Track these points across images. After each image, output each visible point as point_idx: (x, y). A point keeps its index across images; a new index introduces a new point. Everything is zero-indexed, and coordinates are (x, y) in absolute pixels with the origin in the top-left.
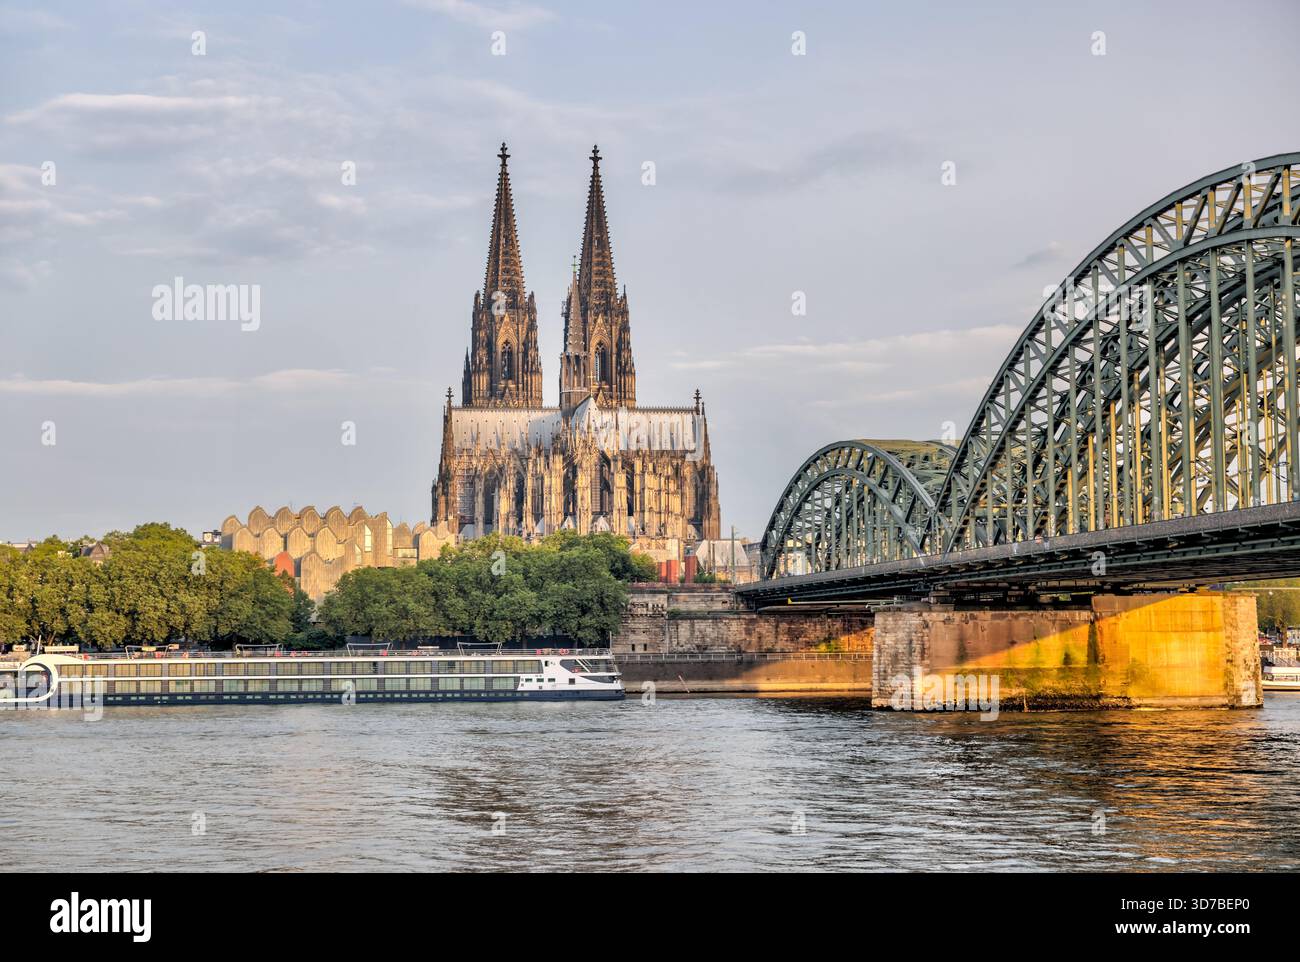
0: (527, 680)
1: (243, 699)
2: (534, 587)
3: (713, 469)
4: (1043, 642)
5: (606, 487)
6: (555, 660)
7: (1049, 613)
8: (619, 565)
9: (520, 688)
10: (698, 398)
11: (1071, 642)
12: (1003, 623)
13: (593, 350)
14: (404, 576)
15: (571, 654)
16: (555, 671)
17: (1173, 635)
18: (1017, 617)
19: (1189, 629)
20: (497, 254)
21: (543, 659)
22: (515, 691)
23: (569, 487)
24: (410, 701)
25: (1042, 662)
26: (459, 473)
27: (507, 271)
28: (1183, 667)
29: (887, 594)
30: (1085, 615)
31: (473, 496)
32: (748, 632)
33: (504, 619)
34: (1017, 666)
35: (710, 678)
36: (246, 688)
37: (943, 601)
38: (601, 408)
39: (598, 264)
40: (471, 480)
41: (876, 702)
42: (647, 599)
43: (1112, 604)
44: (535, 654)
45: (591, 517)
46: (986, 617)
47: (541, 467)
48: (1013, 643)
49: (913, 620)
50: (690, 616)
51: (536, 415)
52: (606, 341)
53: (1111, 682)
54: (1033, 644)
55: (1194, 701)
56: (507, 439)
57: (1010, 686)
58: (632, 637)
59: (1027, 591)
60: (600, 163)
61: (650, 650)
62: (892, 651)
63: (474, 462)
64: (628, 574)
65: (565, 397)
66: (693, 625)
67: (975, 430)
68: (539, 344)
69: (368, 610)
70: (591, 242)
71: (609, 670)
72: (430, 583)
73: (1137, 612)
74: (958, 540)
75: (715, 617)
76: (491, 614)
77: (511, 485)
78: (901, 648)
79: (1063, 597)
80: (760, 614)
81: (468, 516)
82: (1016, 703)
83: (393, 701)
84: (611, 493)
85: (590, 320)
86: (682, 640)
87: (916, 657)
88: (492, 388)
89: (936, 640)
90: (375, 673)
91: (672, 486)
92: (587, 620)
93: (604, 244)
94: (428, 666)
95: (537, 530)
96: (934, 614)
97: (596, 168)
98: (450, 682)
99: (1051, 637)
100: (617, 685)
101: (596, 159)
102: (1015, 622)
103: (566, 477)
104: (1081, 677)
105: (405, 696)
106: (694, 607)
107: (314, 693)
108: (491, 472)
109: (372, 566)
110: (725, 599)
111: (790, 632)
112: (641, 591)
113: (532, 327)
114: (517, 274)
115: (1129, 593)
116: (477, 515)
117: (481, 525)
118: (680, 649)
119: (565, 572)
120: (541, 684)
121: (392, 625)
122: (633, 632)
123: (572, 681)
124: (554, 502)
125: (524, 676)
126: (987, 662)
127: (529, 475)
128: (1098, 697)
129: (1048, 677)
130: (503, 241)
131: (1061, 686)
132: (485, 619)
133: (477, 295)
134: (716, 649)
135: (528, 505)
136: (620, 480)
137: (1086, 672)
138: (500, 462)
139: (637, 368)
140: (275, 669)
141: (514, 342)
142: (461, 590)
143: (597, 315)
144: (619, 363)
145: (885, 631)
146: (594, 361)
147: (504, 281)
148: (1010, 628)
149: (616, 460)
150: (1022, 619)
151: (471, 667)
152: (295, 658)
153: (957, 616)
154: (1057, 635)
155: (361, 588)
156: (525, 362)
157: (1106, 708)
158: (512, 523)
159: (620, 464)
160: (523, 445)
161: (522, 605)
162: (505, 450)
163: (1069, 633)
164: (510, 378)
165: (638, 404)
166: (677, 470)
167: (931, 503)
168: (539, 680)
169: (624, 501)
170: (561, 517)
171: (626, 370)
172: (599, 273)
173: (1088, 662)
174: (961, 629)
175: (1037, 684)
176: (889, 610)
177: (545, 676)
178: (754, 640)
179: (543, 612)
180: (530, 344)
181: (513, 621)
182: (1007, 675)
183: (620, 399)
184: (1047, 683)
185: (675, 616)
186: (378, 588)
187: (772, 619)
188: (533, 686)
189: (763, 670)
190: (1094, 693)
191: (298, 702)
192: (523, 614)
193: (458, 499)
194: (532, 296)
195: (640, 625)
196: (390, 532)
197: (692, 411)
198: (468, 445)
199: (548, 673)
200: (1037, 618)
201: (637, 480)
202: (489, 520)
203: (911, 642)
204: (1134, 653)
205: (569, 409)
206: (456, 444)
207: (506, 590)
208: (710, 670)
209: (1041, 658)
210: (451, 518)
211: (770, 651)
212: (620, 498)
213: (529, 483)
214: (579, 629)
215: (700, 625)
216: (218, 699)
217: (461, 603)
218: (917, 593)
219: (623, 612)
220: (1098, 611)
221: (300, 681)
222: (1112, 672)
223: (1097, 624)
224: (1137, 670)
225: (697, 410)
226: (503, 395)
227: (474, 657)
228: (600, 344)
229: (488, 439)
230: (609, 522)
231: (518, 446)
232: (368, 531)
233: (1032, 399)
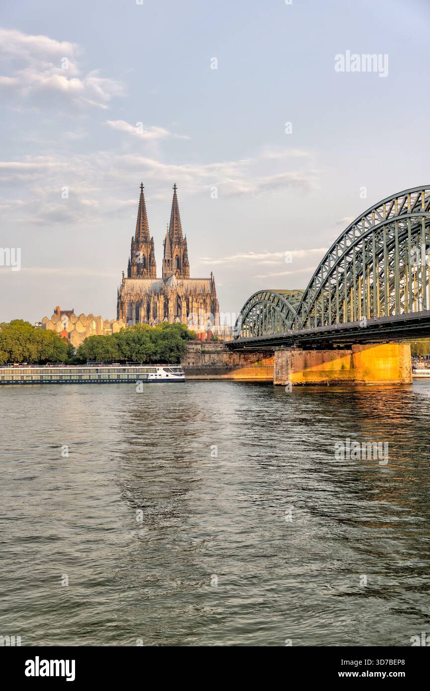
0: (151, 375)
1: (50, 382)
2: (153, 342)
3: (217, 300)
4: (334, 362)
5: (179, 307)
6: (161, 368)
7: (337, 351)
8: (184, 334)
9: (149, 378)
10: (212, 275)
11: (344, 361)
12: (320, 354)
13: (174, 257)
14: (107, 338)
15: (167, 366)
16: (161, 372)
17: (381, 358)
18: (325, 353)
19: (386, 356)
20: (140, 223)
21: (157, 368)
22: (147, 379)
23: (166, 307)
24: (110, 383)
25: (334, 368)
26: (127, 301)
27: (143, 229)
28: (384, 369)
29: (279, 345)
30: (349, 351)
31: (131, 310)
32: (230, 358)
33: (143, 353)
34: (325, 370)
35: (216, 374)
36: (51, 378)
37: (299, 347)
38: (177, 278)
39: (176, 227)
40: (131, 305)
41: (275, 383)
42: (194, 346)
43: (359, 348)
44: (154, 366)
45: (174, 317)
46: (314, 352)
47: (156, 300)
48: (324, 361)
49: (288, 353)
50: (209, 353)
51: (154, 281)
52: (179, 254)
53: (358, 375)
54: (331, 362)
55: (388, 382)
56: (144, 289)
57: (322, 376)
58: (188, 360)
59: (329, 343)
60: (176, 190)
61: (195, 365)
62: (281, 365)
63: (132, 298)
64: (187, 338)
65: (164, 275)
66: (210, 356)
67: (311, 286)
68: (155, 255)
69: (94, 350)
70: (173, 219)
71: (180, 372)
72: (117, 341)
73: (367, 351)
74: (304, 325)
75: (218, 353)
76: (138, 352)
77: (145, 306)
78: (284, 363)
79: (341, 345)
80: (234, 352)
81: (130, 317)
82: (325, 383)
83: (104, 383)
84: (181, 309)
85: (173, 247)
86: (206, 361)
87: (289, 367)
88: (138, 271)
89: (296, 361)
90: (97, 373)
91: (203, 306)
92: (172, 354)
93: (178, 219)
94: (116, 370)
95: (155, 322)
96: (296, 352)
97: (175, 192)
98: (124, 376)
99: (337, 360)
100: (183, 377)
101: (175, 189)
102: (324, 354)
103: (165, 303)
104: (348, 373)
105: (108, 381)
106: (211, 349)
107: (76, 380)
108: (138, 301)
109: (96, 335)
110: (221, 346)
111: (244, 358)
112: (192, 344)
113: (152, 249)
114: (147, 230)
115: (365, 344)
116: (133, 317)
117: (134, 320)
118: (206, 364)
119: (164, 337)
120: (156, 377)
121: (103, 356)
122: (189, 358)
123: (167, 376)
124: (161, 312)
125: (150, 374)
126: (314, 369)
127: (152, 303)
128: (354, 381)
129: (336, 373)
130: (142, 218)
131: (341, 377)
132: (136, 353)
133: (133, 238)
134: (218, 364)
135: (151, 313)
136: (184, 304)
137: (350, 371)
138: (141, 298)
139: (190, 264)
140: (61, 372)
141: (146, 255)
142: (128, 343)
143: (176, 245)
144: (183, 262)
145: (278, 357)
146: (175, 262)
147: (142, 233)
148: (323, 356)
149: (182, 297)
150: (327, 353)
151: (131, 371)
152: (68, 368)
153: (304, 352)
154: (339, 359)
155: (92, 343)
156: (150, 262)
157: (356, 385)
158: (146, 319)
159: (184, 298)
160: (149, 291)
161: (150, 349)
162: (143, 293)
163: (344, 358)
164: (145, 268)
165: (190, 277)
166: (204, 301)
167: (295, 312)
168: (155, 375)
169: (186, 311)
170: (163, 317)
171: (186, 265)
172: (176, 230)
173: (350, 368)
174: (305, 357)
175: (332, 376)
176: (280, 350)
177: (158, 374)
178: (232, 361)
179: (157, 351)
180: (151, 256)
181: (146, 354)
182: (322, 373)
183: (184, 275)
184: (336, 376)
185: (204, 352)
186: (98, 343)
187: (238, 354)
188: (154, 377)
189: (235, 372)
190: (352, 379)
191: (70, 383)
192: (150, 352)
193: (126, 311)
194: (152, 238)
195: (191, 356)
196: (102, 323)
197: (210, 279)
198: (130, 292)
199: (159, 373)
200: (332, 352)
201: (190, 304)
202: (137, 319)
203: (287, 361)
204: (367, 365)
205: (166, 279)
206: (125, 291)
207: (144, 344)
208: (216, 371)
209: (334, 367)
210: (124, 318)
211: (237, 365)
212: (184, 310)
213: (152, 305)
214: (170, 357)
215: (213, 356)
216: (41, 382)
217: (127, 348)
218: (290, 344)
219: (185, 351)
220: (354, 350)
221: (71, 376)
222: (359, 372)
223: (353, 355)
224: (368, 371)
225: (211, 279)
226: (142, 274)
227: (133, 367)
228: (177, 255)
229: (137, 289)
230: (180, 319)
231: (148, 292)
232: (94, 323)
233: (331, 275)
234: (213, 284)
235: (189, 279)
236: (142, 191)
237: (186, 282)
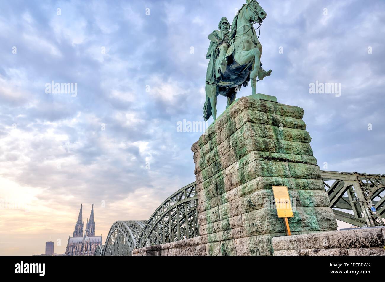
10: (102, 235)
20: (80, 217)
23: (83, 247)
26: (70, 246)
27: (81, 219)
39: (92, 218)
47: (79, 245)
51: (81, 238)
52: (92, 228)
56: (76, 241)
63: (72, 244)
65: (85, 235)
70: (91, 216)
77: (75, 247)
85: (90, 225)
88: (76, 234)
93: (93, 215)
95: (78, 253)
101: (93, 205)
113: (83, 226)
117: (71, 253)
124: (80, 250)
130: (80, 215)
133: (76, 222)
135: (77, 250)
136: (89, 246)
141: (80, 228)
146: (90, 230)
156: (81, 230)
159: (90, 244)
160: (78, 242)
162: (76, 243)
164: (79, 233)
166: (98, 244)
170: (81, 252)
171: (94, 231)
180: (82, 228)
194: (83, 222)
198: (72, 242)
202: (72, 252)
206: (70, 242)
212: (89, 249)
213: (77, 247)
226: (78, 235)
229: (74, 241)
230: (87, 252)
234: (102, 238)
235: (94, 236)
236: (81, 206)
237: (91, 238)
